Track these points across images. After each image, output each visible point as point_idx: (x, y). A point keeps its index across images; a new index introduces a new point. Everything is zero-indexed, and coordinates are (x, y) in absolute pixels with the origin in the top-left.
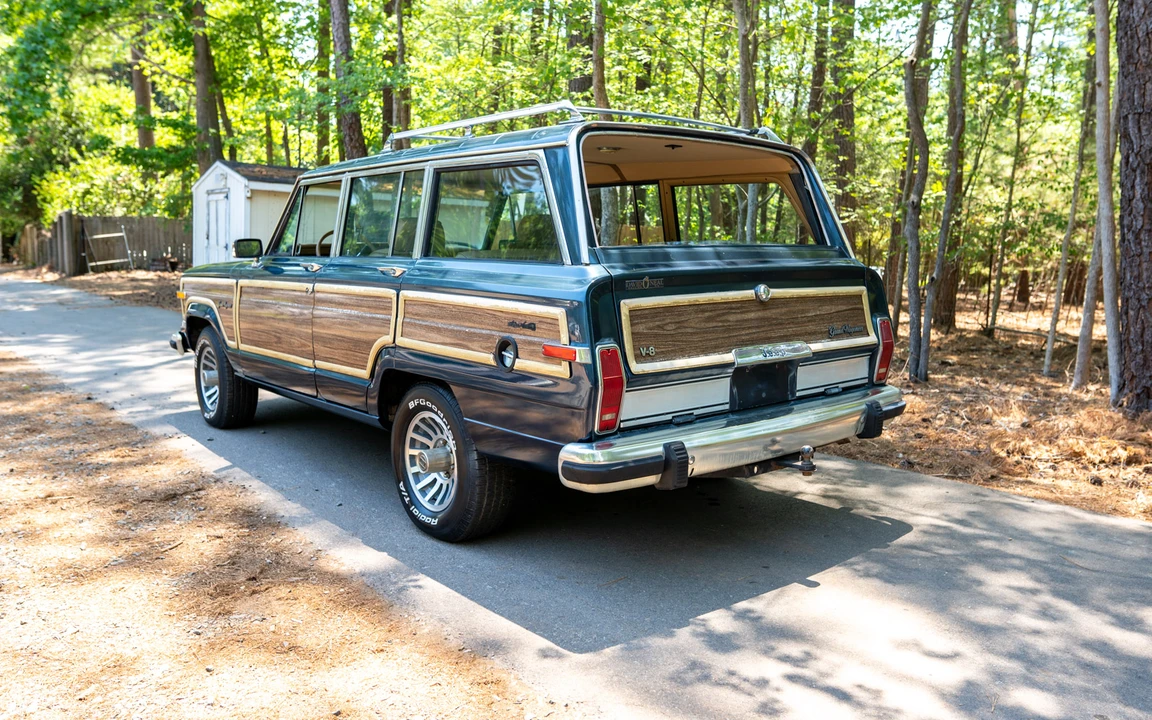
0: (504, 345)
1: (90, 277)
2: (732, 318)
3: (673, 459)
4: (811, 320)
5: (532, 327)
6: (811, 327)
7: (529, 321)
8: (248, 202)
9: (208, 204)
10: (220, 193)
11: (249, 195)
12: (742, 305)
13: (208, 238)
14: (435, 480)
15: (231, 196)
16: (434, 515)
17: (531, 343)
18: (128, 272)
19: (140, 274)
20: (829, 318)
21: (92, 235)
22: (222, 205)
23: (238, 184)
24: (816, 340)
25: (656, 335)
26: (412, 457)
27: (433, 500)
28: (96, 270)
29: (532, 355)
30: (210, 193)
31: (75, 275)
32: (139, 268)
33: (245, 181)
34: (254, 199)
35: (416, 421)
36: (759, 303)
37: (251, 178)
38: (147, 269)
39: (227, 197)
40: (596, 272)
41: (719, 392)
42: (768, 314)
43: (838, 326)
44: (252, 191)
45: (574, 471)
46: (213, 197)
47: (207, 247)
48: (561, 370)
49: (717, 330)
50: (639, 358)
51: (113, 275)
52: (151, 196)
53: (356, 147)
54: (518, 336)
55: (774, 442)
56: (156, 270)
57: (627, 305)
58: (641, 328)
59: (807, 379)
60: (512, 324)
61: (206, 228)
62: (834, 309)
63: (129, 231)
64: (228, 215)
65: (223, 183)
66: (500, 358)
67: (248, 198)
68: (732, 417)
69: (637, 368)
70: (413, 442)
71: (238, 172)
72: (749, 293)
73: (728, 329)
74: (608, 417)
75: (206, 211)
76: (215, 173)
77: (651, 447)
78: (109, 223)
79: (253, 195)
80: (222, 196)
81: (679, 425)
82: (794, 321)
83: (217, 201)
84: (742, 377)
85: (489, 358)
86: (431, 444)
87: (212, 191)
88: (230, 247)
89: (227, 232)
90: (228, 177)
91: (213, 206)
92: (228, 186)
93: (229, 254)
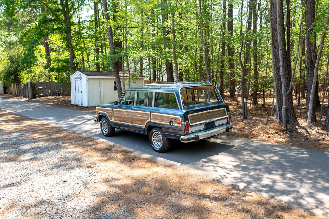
0: (171, 122)
1: (37, 99)
2: (204, 115)
3: (197, 137)
4: (217, 114)
5: (175, 119)
6: (217, 115)
7: (175, 118)
8: (87, 81)
9: (75, 81)
12: (206, 113)
13: (75, 90)
14: (158, 143)
15: (82, 79)
16: (159, 149)
17: (175, 122)
18: (47, 97)
19: (50, 97)
20: (220, 114)
21: (37, 88)
22: (80, 82)
23: (84, 77)
24: (218, 118)
25: (193, 119)
26: (153, 140)
27: (158, 146)
28: (39, 97)
29: (175, 123)
30: (75, 78)
31: (33, 99)
32: (50, 96)
33: (87, 76)
35: (154, 133)
36: (208, 113)
38: (52, 96)
39: (81, 80)
40: (184, 111)
41: (203, 127)
42: (210, 114)
43: (221, 115)
45: (183, 140)
46: (76, 79)
47: (75, 92)
48: (180, 125)
49: (202, 118)
50: (191, 123)
51: (43, 98)
52: (51, 76)
54: (173, 120)
55: (212, 134)
56: (54, 96)
57: (189, 115)
58: (191, 119)
59: (216, 124)
60: (172, 119)
61: (75, 87)
62: (220, 112)
63: (47, 86)
64: (81, 84)
66: (170, 124)
68: (205, 130)
69: (191, 124)
70: (154, 137)
71: (84, 73)
72: (207, 111)
73: (204, 117)
74: (187, 132)
75: (75, 83)
76: (77, 74)
77: (193, 136)
78: (41, 84)
79: (88, 79)
80: (79, 79)
81: (197, 132)
82: (214, 115)
84: (206, 124)
85: (168, 124)
86: (157, 137)
87: (76, 78)
88: (82, 92)
89: (81, 88)
90: (81, 75)
91: (77, 82)
92: (81, 77)
93: (82, 94)
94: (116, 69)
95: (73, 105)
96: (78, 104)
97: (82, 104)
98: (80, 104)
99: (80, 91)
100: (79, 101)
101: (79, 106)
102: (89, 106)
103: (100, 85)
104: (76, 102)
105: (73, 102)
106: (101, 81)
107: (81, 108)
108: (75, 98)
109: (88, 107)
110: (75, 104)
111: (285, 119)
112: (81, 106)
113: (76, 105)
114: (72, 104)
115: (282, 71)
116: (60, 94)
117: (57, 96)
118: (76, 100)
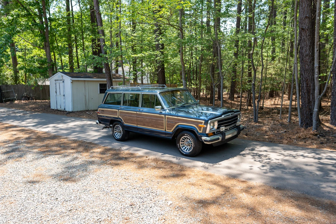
8: (72, 83)
9: (56, 84)
13: (56, 93)
15: (65, 82)
21: (3, 91)
22: (62, 84)
23: (68, 79)
28: (6, 101)
32: (18, 100)
37: (72, 77)
38: (21, 100)
39: (63, 82)
44: (73, 80)
46: (57, 82)
52: (18, 78)
56: (24, 100)
61: (55, 90)
64: (64, 87)
71: (67, 75)
75: (55, 85)
76: (58, 75)
78: (8, 87)
79: (73, 82)
80: (61, 82)
88: (65, 95)
89: (64, 91)
90: (64, 77)
91: (58, 85)
92: (63, 79)
93: (65, 98)
94: (108, 70)
95: (53, 110)
96: (59, 108)
97: (65, 109)
98: (63, 108)
99: (62, 94)
100: (60, 105)
101: (61, 111)
102: (74, 111)
103: (85, 88)
104: (57, 107)
105: (53, 106)
106: (86, 83)
108: (56, 102)
109: (72, 112)
110: (56, 109)
111: (316, 123)
112: (65, 111)
113: (57, 110)
114: (51, 109)
115: (317, 73)
116: (29, 98)
117: (26, 100)
118: (57, 105)
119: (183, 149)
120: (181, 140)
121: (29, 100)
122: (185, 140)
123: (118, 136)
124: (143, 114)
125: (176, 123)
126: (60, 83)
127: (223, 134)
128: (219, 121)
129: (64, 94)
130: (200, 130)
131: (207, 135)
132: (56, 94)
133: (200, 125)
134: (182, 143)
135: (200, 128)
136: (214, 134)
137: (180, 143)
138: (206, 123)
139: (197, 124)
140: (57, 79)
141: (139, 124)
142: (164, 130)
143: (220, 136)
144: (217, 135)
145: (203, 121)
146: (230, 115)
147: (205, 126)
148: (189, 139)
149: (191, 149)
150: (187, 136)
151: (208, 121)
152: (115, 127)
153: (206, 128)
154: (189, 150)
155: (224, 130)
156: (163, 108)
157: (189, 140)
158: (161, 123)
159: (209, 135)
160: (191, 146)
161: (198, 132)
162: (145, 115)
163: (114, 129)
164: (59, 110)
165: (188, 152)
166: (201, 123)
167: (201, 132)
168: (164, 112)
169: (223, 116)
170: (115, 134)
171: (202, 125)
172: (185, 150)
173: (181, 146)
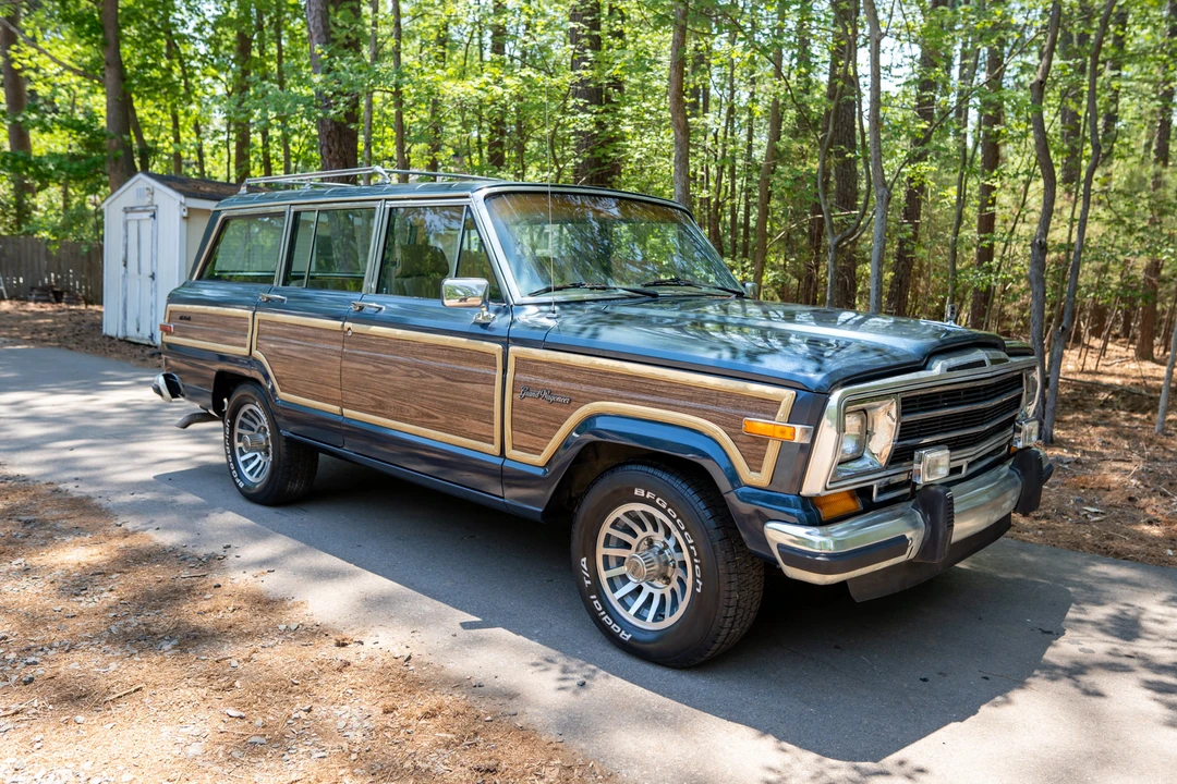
8: (185, 223)
9: (126, 224)
10: (145, 211)
11: (185, 214)
13: (125, 265)
15: (160, 215)
22: (147, 227)
23: (170, 202)
30: (127, 210)
33: (183, 199)
34: (192, 219)
37: (187, 195)
38: (24, 299)
39: (154, 216)
44: (189, 209)
46: (131, 216)
47: (124, 276)
53: (337, 160)
56: (36, 301)
61: (122, 253)
64: (155, 238)
65: (149, 200)
67: (184, 218)
71: (169, 186)
75: (123, 232)
76: (136, 186)
79: (188, 216)
80: (146, 215)
83: (138, 221)
87: (132, 208)
88: (158, 277)
89: (154, 258)
90: (156, 191)
91: (133, 227)
92: (155, 203)
93: (156, 286)
95: (111, 338)
96: (132, 334)
97: (151, 337)
98: (143, 334)
99: (147, 271)
100: (138, 320)
101: (137, 344)
104: (125, 326)
105: (111, 327)
107: (148, 351)
108: (121, 306)
110: (121, 335)
112: (149, 346)
113: (125, 341)
114: (105, 336)
116: (61, 293)
117: (48, 301)
118: (125, 317)
119: (614, 598)
120: (606, 529)
121: (58, 301)
122: (638, 530)
123: (251, 472)
124: (379, 338)
125: (574, 401)
126: (142, 223)
127: (934, 505)
128: (908, 404)
129: (154, 270)
130: (755, 463)
131: (813, 513)
132: (126, 272)
133: (759, 425)
134: (614, 552)
135: (754, 447)
136: (865, 502)
137: (601, 551)
138: (809, 407)
139: (731, 411)
140: (132, 205)
141: (352, 397)
142: (495, 449)
143: (915, 526)
144: (885, 513)
145: (787, 396)
146: (981, 363)
147: (799, 434)
148: (661, 531)
149: (675, 604)
150: (651, 503)
151: (822, 394)
152: (240, 417)
153: (806, 450)
154: (659, 616)
155: (942, 472)
156: (495, 295)
157: (668, 533)
158: (479, 396)
159: (825, 513)
160: (675, 585)
161: (734, 477)
162: (386, 339)
163: (237, 430)
164: (130, 342)
165: (648, 624)
166: (767, 407)
167: (761, 478)
168: (500, 322)
169: (938, 367)
170: (241, 459)
171: (779, 428)
172: (633, 610)
173: (604, 575)
